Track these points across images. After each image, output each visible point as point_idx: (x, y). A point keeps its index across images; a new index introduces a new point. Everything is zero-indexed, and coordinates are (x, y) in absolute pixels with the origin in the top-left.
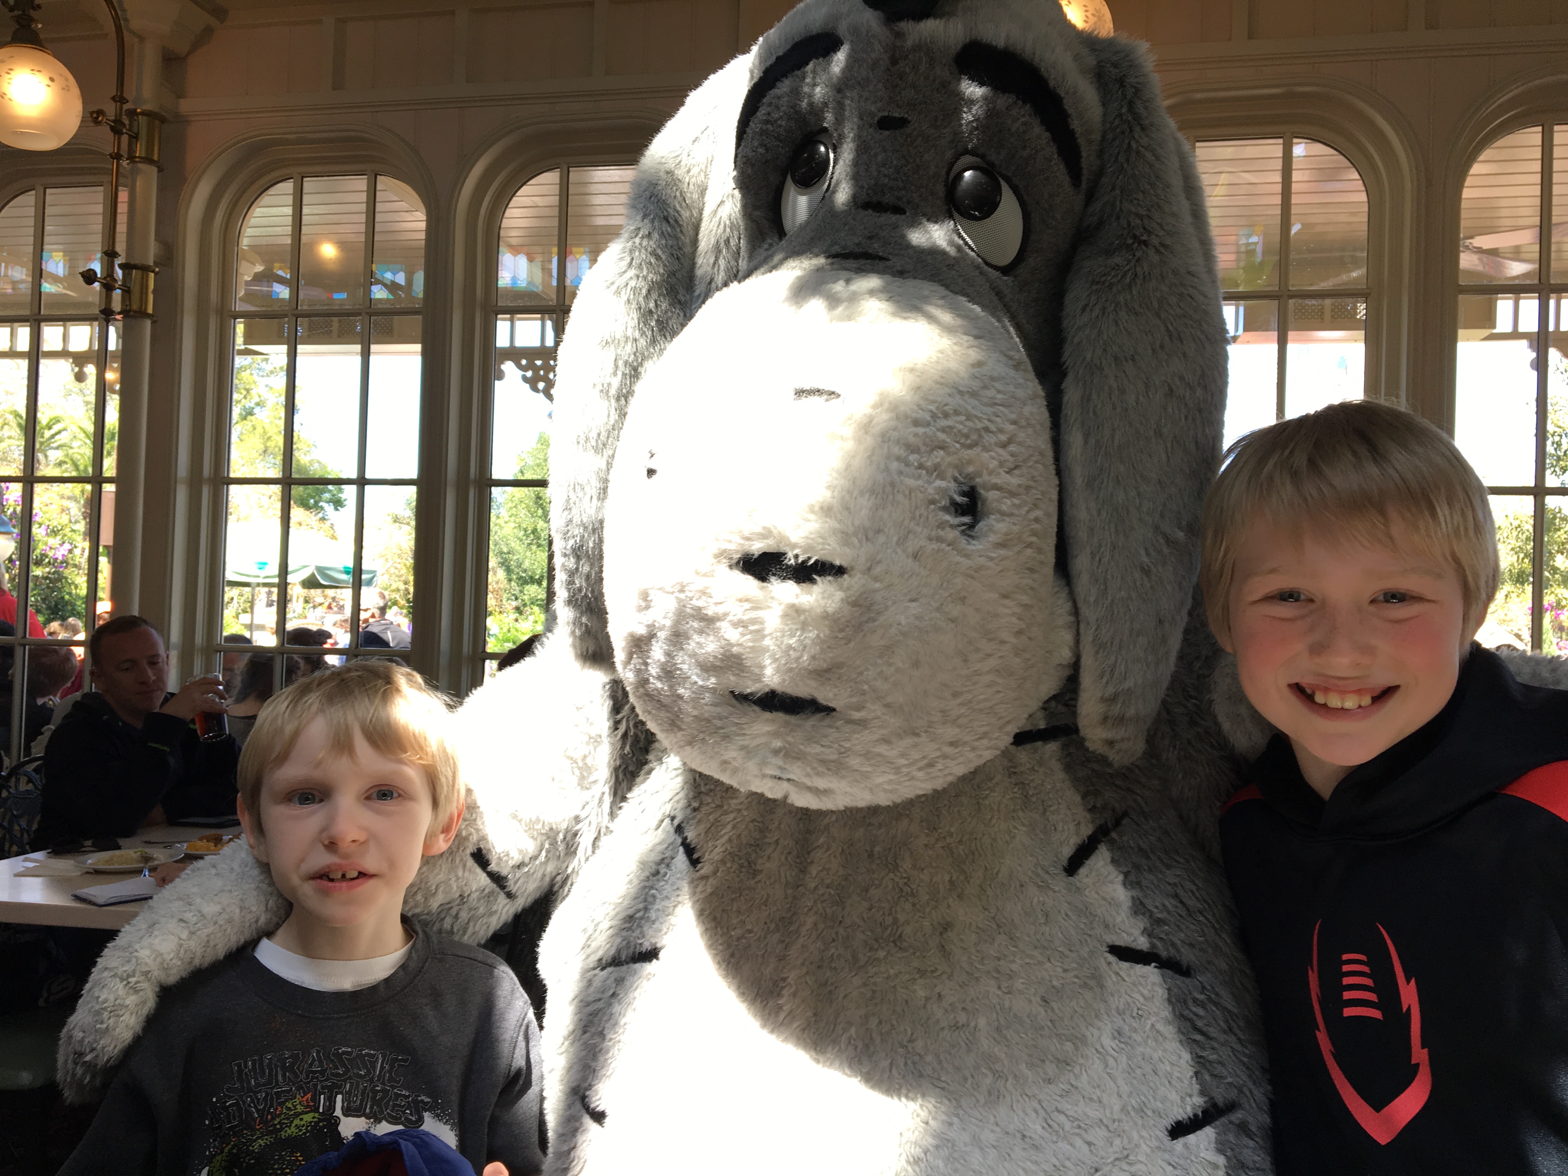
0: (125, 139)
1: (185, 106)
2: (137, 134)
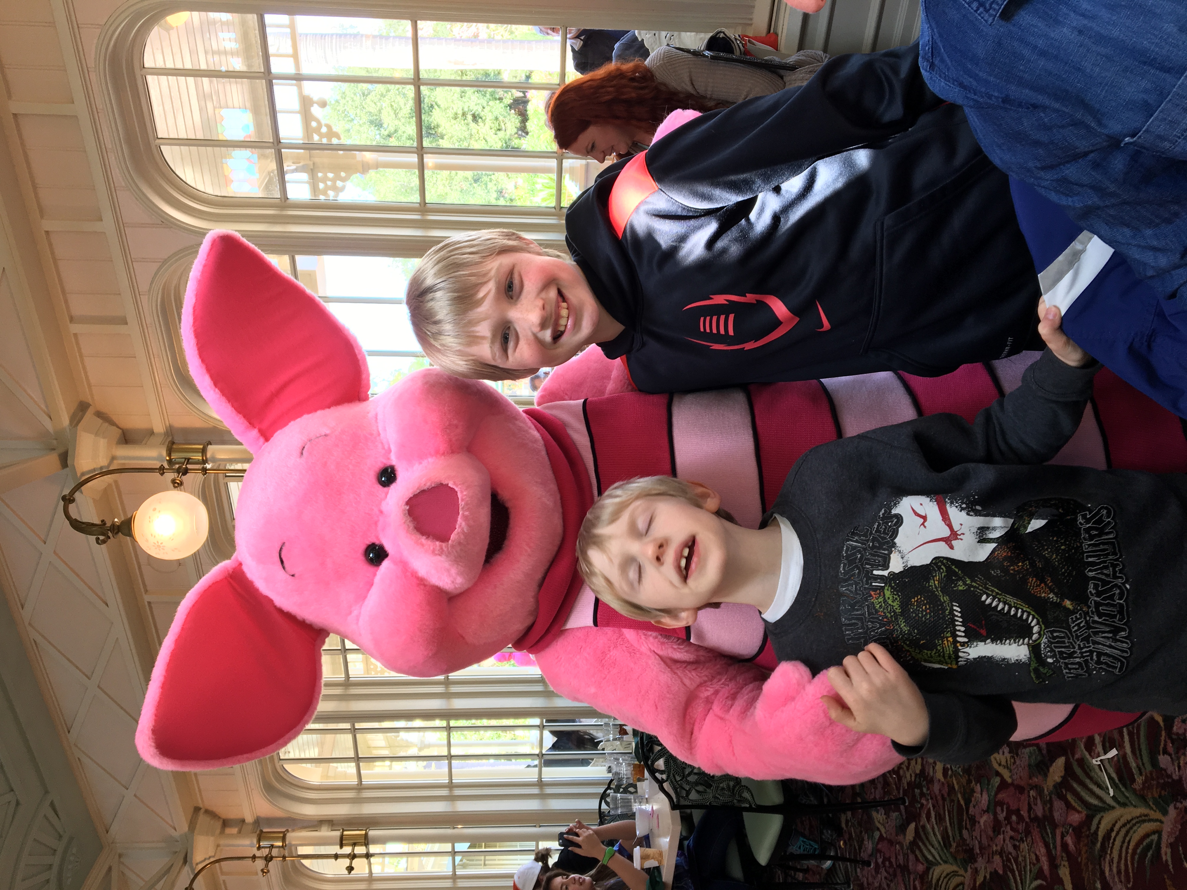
0: (189, 466)
1: (159, 428)
2: (186, 459)
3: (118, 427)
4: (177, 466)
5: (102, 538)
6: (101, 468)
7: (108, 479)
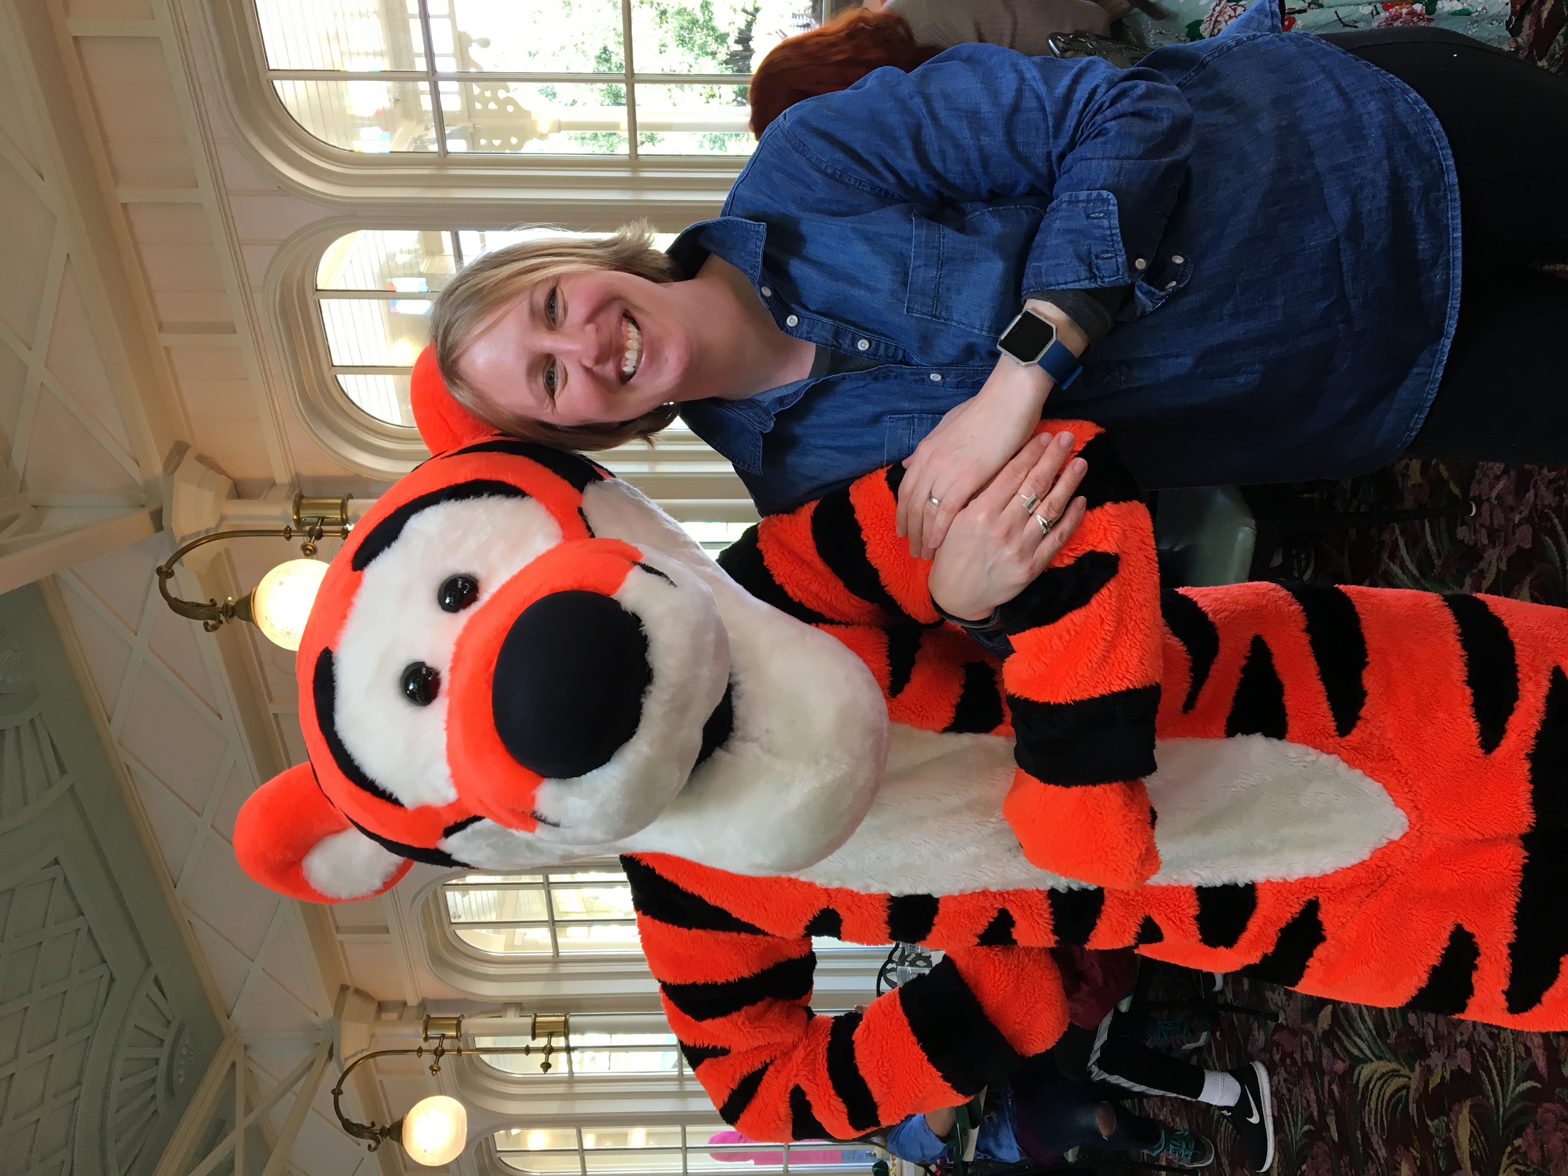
0: (324, 528)
2: (319, 518)
3: (229, 477)
4: (307, 528)
5: (211, 622)
6: (207, 531)
7: (217, 545)
